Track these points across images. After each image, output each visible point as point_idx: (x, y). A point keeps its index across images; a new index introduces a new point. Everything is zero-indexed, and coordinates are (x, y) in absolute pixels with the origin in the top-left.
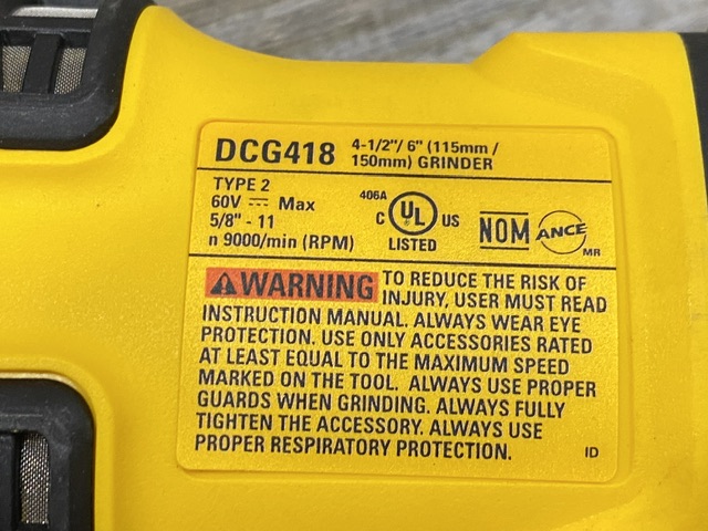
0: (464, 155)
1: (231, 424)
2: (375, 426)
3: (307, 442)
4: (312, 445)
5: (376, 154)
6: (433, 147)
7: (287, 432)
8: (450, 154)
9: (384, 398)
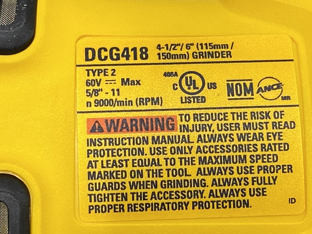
0: (216, 50)
1: (106, 199)
2: (181, 195)
3: (146, 206)
4: (149, 207)
5: (170, 52)
6: (200, 47)
7: (135, 202)
8: (209, 50)
9: (185, 180)
